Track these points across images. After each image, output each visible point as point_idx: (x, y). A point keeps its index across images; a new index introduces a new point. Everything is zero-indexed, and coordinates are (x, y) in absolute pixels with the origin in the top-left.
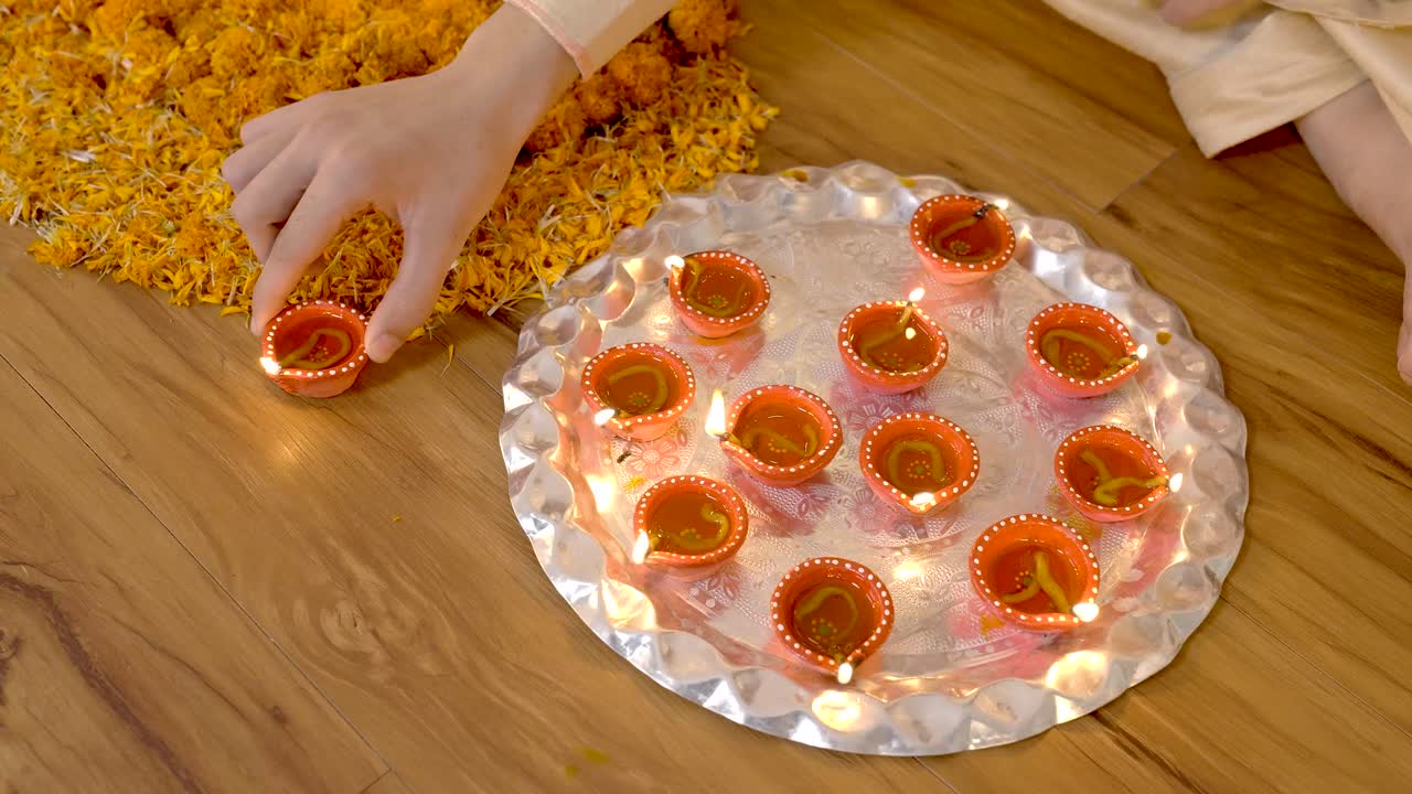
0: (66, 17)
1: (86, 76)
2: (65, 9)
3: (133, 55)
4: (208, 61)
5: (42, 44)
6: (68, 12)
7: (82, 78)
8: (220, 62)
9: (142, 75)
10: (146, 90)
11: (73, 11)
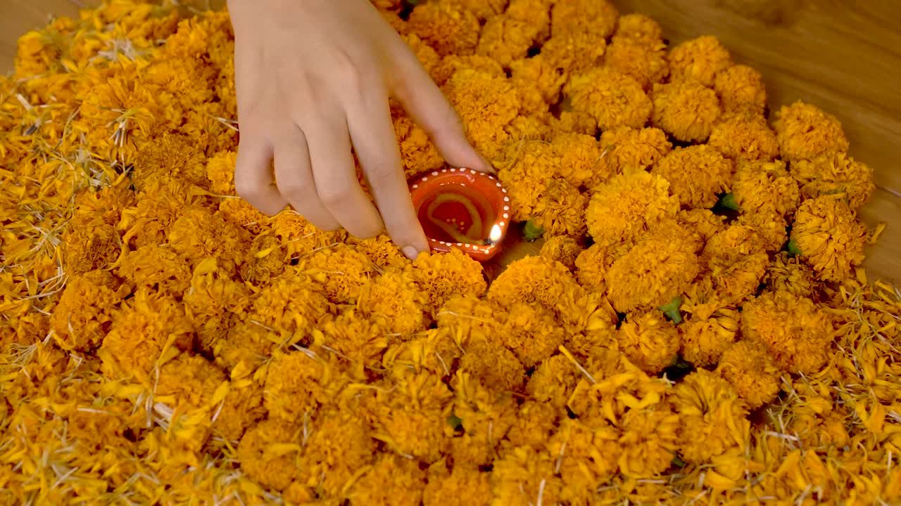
0: (65, 346)
1: (116, 434)
2: (58, 333)
3: (171, 399)
4: (262, 401)
5: (47, 394)
6: (66, 337)
7: (112, 438)
8: (280, 402)
9: (189, 426)
10: (196, 445)
11: (74, 338)
